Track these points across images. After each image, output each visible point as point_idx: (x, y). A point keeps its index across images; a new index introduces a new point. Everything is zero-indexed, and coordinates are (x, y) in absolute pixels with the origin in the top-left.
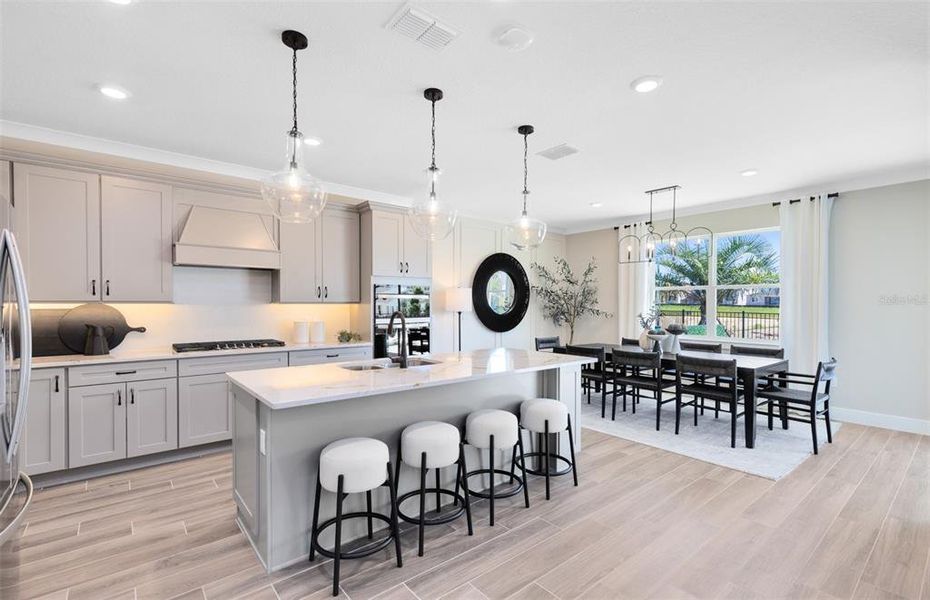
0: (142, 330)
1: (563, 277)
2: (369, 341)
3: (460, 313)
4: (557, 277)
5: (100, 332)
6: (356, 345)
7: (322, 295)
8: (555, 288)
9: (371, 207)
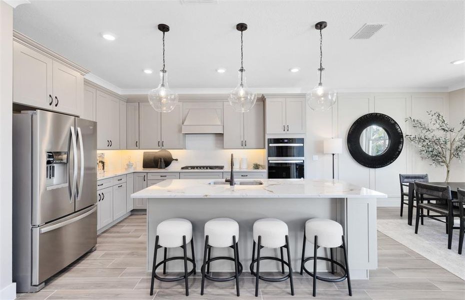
0: (177, 160)
1: (437, 126)
2: (265, 169)
3: (333, 155)
4: (431, 127)
5: (163, 161)
6: (262, 171)
7: (244, 145)
8: (429, 135)
9: (265, 97)
